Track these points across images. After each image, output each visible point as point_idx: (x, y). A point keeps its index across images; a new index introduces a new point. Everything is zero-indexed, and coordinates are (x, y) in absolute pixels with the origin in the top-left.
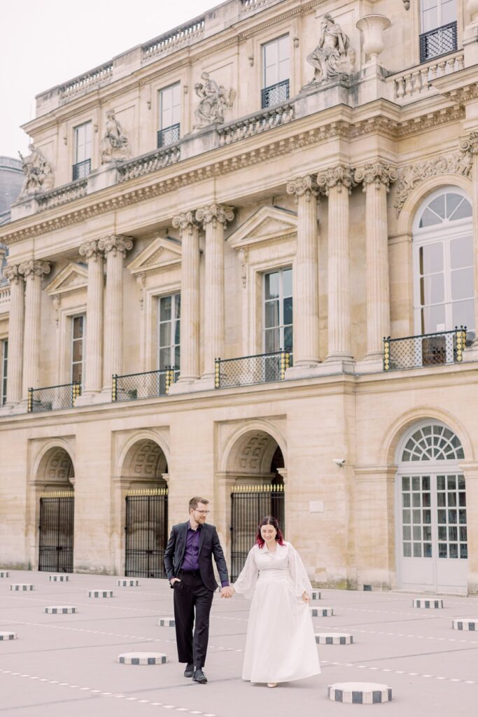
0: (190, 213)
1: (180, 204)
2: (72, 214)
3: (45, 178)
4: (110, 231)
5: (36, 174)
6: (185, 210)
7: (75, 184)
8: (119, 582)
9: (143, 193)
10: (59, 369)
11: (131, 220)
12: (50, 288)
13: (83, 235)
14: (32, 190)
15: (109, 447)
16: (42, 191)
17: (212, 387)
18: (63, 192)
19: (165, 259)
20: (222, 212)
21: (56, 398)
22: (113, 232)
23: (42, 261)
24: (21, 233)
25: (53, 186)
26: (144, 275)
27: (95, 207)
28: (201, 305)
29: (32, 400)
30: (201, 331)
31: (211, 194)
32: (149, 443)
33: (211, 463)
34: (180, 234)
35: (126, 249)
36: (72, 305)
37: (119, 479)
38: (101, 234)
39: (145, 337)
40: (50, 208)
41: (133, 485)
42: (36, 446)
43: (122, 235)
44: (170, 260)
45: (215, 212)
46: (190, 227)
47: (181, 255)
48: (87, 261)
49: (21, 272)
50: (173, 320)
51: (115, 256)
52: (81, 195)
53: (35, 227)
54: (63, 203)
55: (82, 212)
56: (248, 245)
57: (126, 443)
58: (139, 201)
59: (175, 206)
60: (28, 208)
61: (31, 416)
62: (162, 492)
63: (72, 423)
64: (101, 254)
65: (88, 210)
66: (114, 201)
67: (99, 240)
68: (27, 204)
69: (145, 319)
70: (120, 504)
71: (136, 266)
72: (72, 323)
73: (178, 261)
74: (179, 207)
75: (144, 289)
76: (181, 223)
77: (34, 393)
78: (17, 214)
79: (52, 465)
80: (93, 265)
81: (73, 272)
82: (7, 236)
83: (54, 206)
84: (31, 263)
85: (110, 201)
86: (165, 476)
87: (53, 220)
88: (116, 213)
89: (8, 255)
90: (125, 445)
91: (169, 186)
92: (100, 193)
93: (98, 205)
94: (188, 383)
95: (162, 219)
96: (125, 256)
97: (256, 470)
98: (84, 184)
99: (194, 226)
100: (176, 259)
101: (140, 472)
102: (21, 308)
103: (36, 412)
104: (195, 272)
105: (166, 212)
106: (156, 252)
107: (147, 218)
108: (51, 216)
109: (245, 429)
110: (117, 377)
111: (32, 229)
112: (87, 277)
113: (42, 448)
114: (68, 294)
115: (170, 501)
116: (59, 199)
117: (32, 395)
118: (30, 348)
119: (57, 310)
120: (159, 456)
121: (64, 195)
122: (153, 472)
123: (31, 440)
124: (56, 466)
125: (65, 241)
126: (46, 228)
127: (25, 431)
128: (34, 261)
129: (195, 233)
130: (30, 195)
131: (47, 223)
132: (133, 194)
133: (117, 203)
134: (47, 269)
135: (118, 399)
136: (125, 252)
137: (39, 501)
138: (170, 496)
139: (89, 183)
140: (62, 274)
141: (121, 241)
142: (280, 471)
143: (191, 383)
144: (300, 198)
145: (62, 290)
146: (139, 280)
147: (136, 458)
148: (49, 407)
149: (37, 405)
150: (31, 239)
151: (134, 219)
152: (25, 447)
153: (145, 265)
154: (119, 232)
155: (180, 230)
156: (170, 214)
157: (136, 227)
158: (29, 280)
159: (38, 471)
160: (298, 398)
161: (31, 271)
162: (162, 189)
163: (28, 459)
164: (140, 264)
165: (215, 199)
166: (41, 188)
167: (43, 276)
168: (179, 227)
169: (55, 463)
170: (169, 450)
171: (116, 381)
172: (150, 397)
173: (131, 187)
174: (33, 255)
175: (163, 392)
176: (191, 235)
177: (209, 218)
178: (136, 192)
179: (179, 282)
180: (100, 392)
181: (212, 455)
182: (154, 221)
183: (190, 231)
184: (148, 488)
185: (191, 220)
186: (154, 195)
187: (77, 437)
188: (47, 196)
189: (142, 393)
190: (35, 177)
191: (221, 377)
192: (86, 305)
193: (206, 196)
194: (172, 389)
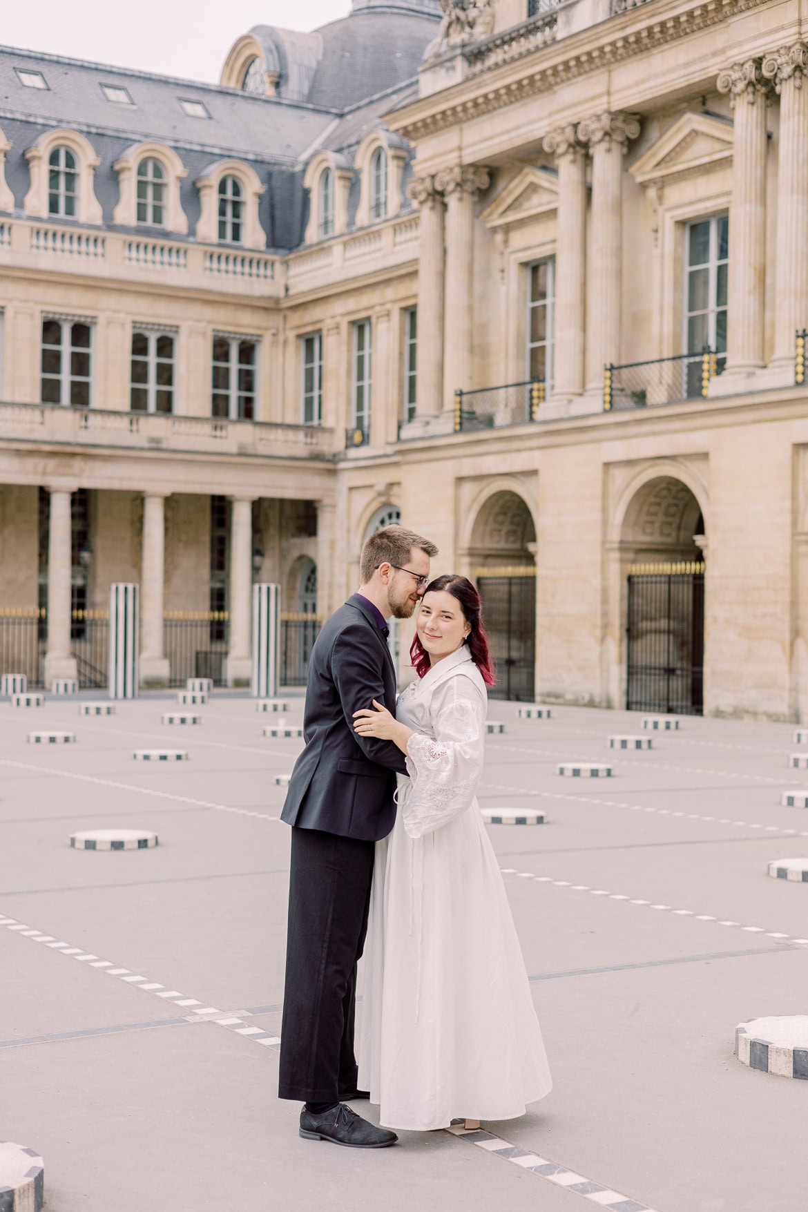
0: (750, 63)
1: (732, 47)
2: (531, 78)
3: (479, 16)
4: (600, 106)
5: (464, 9)
6: (740, 58)
7: (534, 23)
8: (646, 723)
9: (662, 32)
10: (507, 355)
11: (637, 84)
12: (490, 215)
13: (551, 114)
14: (457, 38)
15: (598, 490)
16: (473, 40)
17: (790, 381)
18: (512, 39)
19: (701, 152)
21: (502, 407)
22: (605, 106)
23: (475, 166)
24: (439, 117)
25: (493, 29)
26: (660, 184)
27: (572, 63)
28: (769, 233)
29: (461, 410)
30: (768, 282)
31: (791, 26)
32: (669, 483)
33: (787, 519)
34: (732, 103)
35: (628, 139)
36: (528, 242)
37: (616, 546)
38: (582, 113)
39: (662, 295)
40: (490, 69)
41: (640, 556)
42: (468, 490)
43: (621, 112)
44: (711, 154)
45: (800, 59)
46: (750, 89)
47: (730, 143)
48: (557, 162)
49: (439, 188)
50: (713, 263)
51: (609, 150)
52: (545, 43)
53: (464, 105)
54: (513, 60)
55: (549, 72)
57: (627, 484)
58: (654, 46)
59: (723, 51)
60: (451, 73)
61: (461, 438)
62: (693, 567)
63: (531, 449)
64: (582, 149)
65: (561, 68)
66: (607, 49)
67: (579, 123)
68: (448, 64)
69: (662, 263)
70: (617, 587)
71: (645, 169)
72: (528, 274)
73: (726, 154)
74: (730, 53)
75: (660, 210)
76: (734, 83)
77: (465, 398)
78: (430, 84)
79: (495, 521)
80: (568, 169)
81: (531, 184)
82: (414, 124)
83: (497, 66)
84: (457, 170)
85: (601, 49)
86: (699, 540)
87: (496, 91)
88: (610, 71)
89: (413, 158)
90: (627, 486)
91: (711, 15)
92: (583, 36)
93: (577, 59)
94: (744, 375)
95: (697, 78)
96: (625, 150)
98: (551, 22)
99: (758, 87)
100: (721, 151)
101: (652, 534)
102: (438, 251)
103: (470, 431)
104: (759, 172)
105: (705, 64)
106: (684, 140)
107: (668, 78)
108: (493, 84)
110: (612, 368)
111: (459, 109)
112: (556, 193)
113: (481, 491)
114: (521, 223)
115: (709, 584)
116: (505, 52)
117: (461, 403)
118: (456, 321)
119: (502, 253)
120: (686, 505)
121: (514, 43)
122: (674, 534)
123: (460, 480)
124: (502, 523)
125: (517, 128)
126: (483, 107)
127: (450, 463)
128: (461, 166)
129: (760, 100)
130: (453, 48)
131: (485, 96)
132: (644, 34)
133: (614, 53)
134: (484, 181)
135: (615, 405)
136: (626, 143)
138: (707, 575)
139: (561, 20)
140: (511, 188)
141: (619, 123)
143: (750, 375)
145: (512, 217)
146: (652, 193)
147: (645, 508)
148: (489, 422)
149: (470, 420)
150: (456, 127)
151: (643, 81)
152: (449, 491)
153: (663, 165)
154: (616, 107)
155: (732, 95)
156: (713, 67)
157: (647, 96)
158: (452, 201)
159: (474, 532)
161: (458, 185)
162: (698, 21)
163: (456, 512)
164: (654, 161)
165: (800, 34)
166: (471, 35)
167: (477, 193)
168: (730, 90)
169: (500, 518)
170: (707, 494)
171: (612, 375)
172: (671, 402)
173: (640, 21)
174: (460, 157)
175: (695, 390)
176: (753, 104)
177: (787, 70)
178: (650, 30)
179: (728, 193)
180: (581, 395)
181: (788, 504)
182: (682, 83)
183: (750, 97)
184: (667, 561)
185: (752, 74)
186: (668, 38)
187: (541, 473)
188: (483, 48)
189: (657, 395)
190: (462, 15)
191: (806, 363)
192: (554, 241)
193: (782, 28)
194: (714, 386)
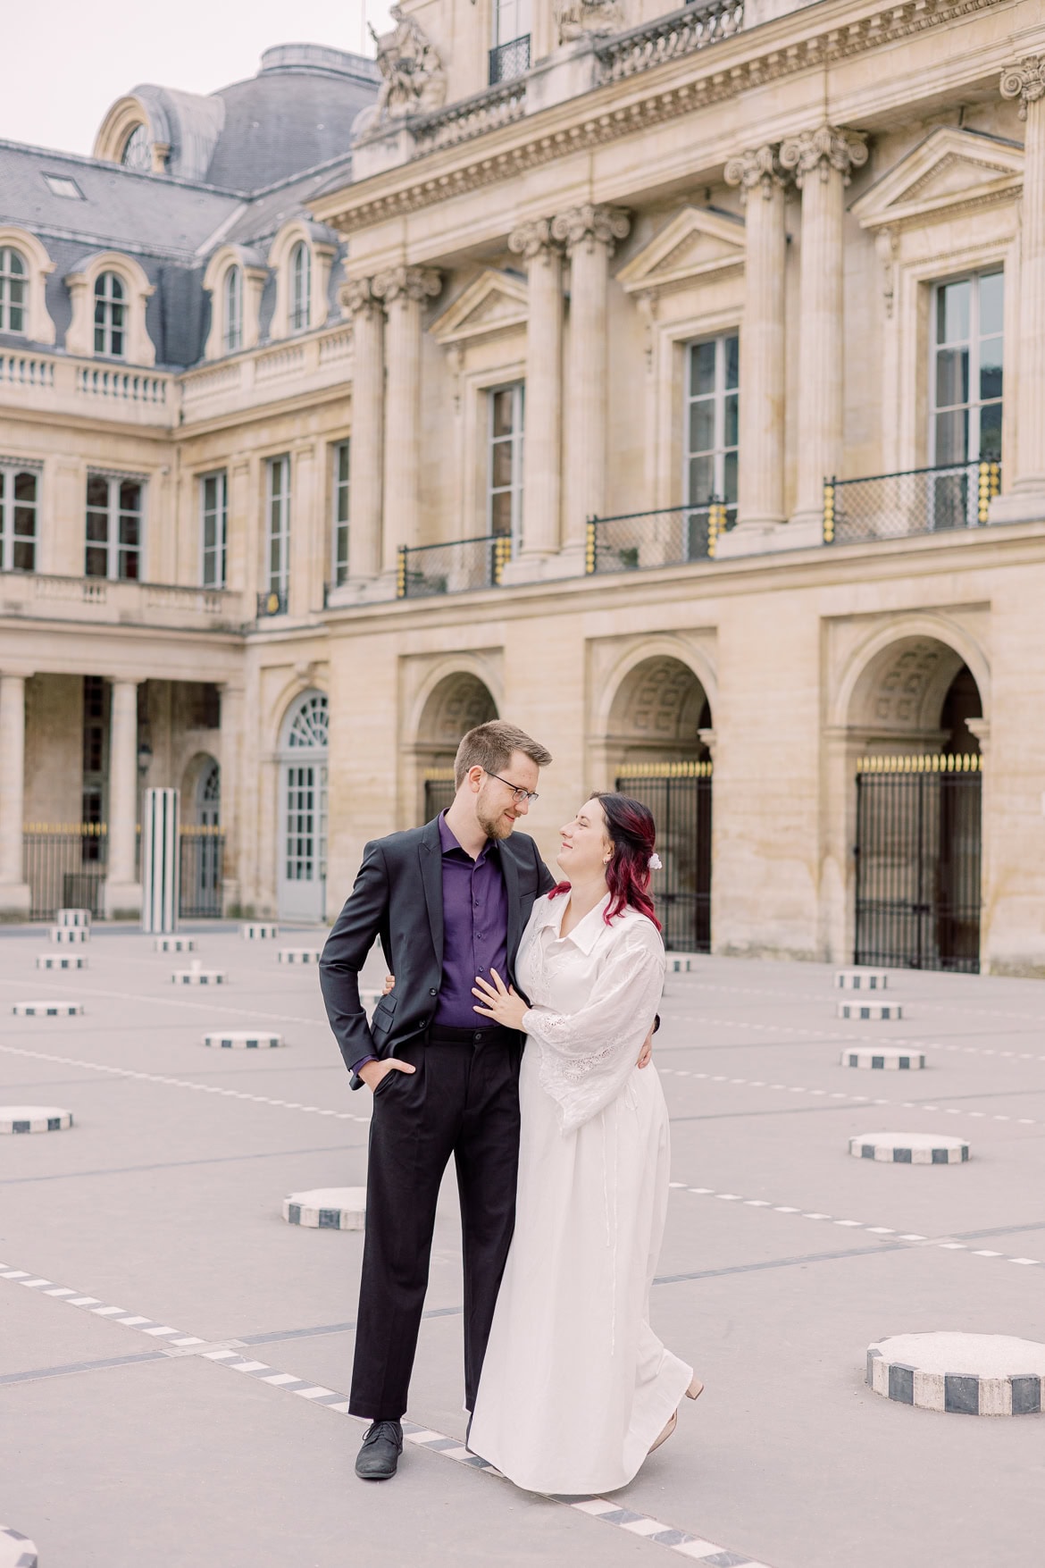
0: (766, 149)
1: (743, 129)
2: (494, 160)
3: (428, 82)
4: (580, 196)
5: (408, 73)
6: (754, 143)
7: (498, 92)
9: (657, 108)
10: (463, 502)
11: (627, 170)
12: (441, 328)
13: (519, 205)
14: (400, 108)
15: (579, 672)
16: (419, 111)
17: (817, 538)
18: (470, 112)
19: (704, 257)
20: (841, 145)
21: (457, 567)
22: (586, 198)
23: (424, 268)
24: (378, 205)
25: (444, 98)
26: (654, 295)
27: (546, 143)
28: (789, 358)
29: (405, 571)
30: (788, 417)
31: (815, 105)
32: (668, 664)
33: (814, 708)
34: (743, 198)
35: (615, 238)
36: (491, 363)
37: (602, 741)
38: (559, 205)
39: (657, 432)
40: (441, 147)
41: (631, 755)
42: (415, 671)
43: (606, 205)
44: (716, 259)
45: (827, 145)
46: (766, 181)
47: (740, 246)
48: (526, 264)
49: (378, 293)
50: (719, 394)
51: (591, 252)
52: (511, 117)
53: (409, 191)
54: (471, 137)
55: (517, 154)
56: (901, 220)
57: (616, 665)
58: (647, 126)
59: (732, 133)
60: (392, 150)
61: (405, 606)
62: (698, 769)
63: (495, 620)
64: (558, 250)
65: (531, 149)
66: (590, 127)
67: (553, 218)
68: (389, 140)
69: (657, 392)
71: (636, 275)
72: (489, 403)
73: (735, 259)
74: (741, 136)
75: (655, 327)
76: (746, 173)
77: (411, 556)
78: (365, 164)
79: (448, 710)
80: (540, 273)
81: (494, 290)
82: (347, 213)
83: (451, 144)
84: (401, 272)
85: (582, 127)
86: (705, 735)
87: (451, 176)
88: (592, 155)
89: (343, 255)
90: (616, 667)
91: (718, 89)
92: (559, 110)
93: (552, 138)
94: (761, 531)
95: (700, 166)
96: (611, 252)
97: (910, 724)
98: (519, 91)
99: (776, 179)
100: (729, 256)
101: (645, 727)
102: (377, 372)
103: (417, 597)
104: (777, 283)
105: (708, 150)
106: (684, 241)
107: (665, 164)
108: (445, 166)
109: (891, 633)
110: (596, 521)
111: (404, 196)
112: (525, 303)
113: (431, 673)
114: (481, 339)
115: (717, 790)
116: (461, 128)
117: (405, 562)
118: (399, 460)
119: (456, 376)
120: (687, 692)
121: (472, 117)
122: (673, 727)
123: (404, 658)
124: (457, 713)
125: (476, 221)
126: (434, 194)
127: (392, 637)
128: (406, 267)
129: (778, 195)
130: (396, 120)
131: (437, 181)
132: (635, 110)
133: (597, 132)
134: (434, 286)
135: (600, 567)
136: (613, 243)
137: (422, 788)
138: (715, 778)
139: (531, 89)
140: (467, 296)
141: (604, 219)
142: (974, 725)
143: (768, 531)
144: (1031, 106)
145: (469, 331)
146: (644, 305)
147: (638, 694)
148: (441, 587)
149: (416, 583)
150: (399, 219)
151: (634, 168)
152: (391, 672)
153: (658, 271)
154: (600, 198)
155: (743, 189)
156: (719, 154)
157: (639, 186)
158: (394, 310)
159: (421, 724)
160: (1018, 563)
161: (401, 290)
162: (701, 96)
163: (399, 699)
164: (647, 267)
165: (827, 115)
166: (418, 105)
167: (425, 300)
168: (741, 183)
169: (455, 706)
170: (715, 679)
171: (596, 529)
172: (668, 564)
173: (630, 94)
174: (405, 255)
175: (699, 549)
176: (768, 199)
177: (811, 159)
178: (642, 104)
179: (738, 308)
180: (557, 553)
181: (815, 691)
182: (681, 172)
183: (766, 191)
184: (664, 761)
185: (768, 164)
186: (665, 116)
187: (507, 651)
188: (434, 122)
189: (651, 555)
190: (406, 79)
191: (839, 517)
192: (522, 362)
193: (804, 108)
194: (723, 545)
